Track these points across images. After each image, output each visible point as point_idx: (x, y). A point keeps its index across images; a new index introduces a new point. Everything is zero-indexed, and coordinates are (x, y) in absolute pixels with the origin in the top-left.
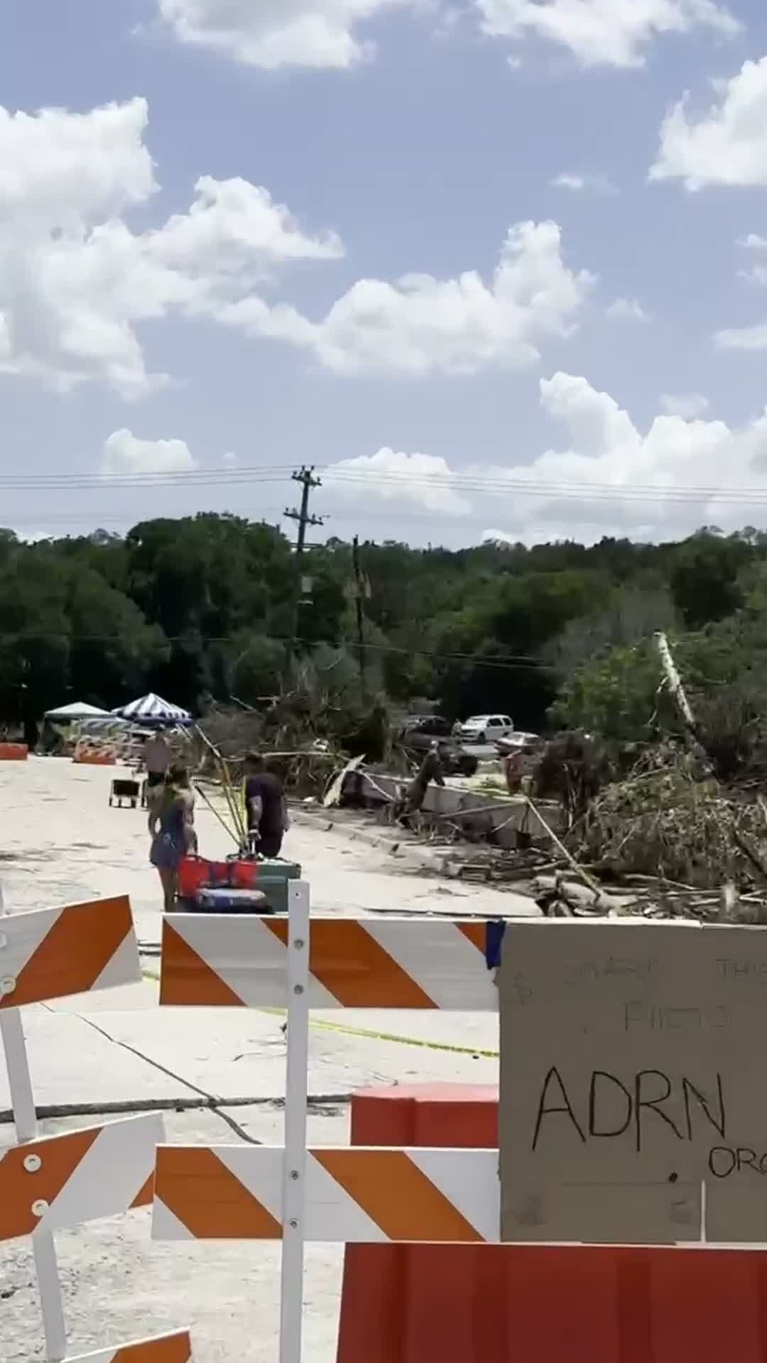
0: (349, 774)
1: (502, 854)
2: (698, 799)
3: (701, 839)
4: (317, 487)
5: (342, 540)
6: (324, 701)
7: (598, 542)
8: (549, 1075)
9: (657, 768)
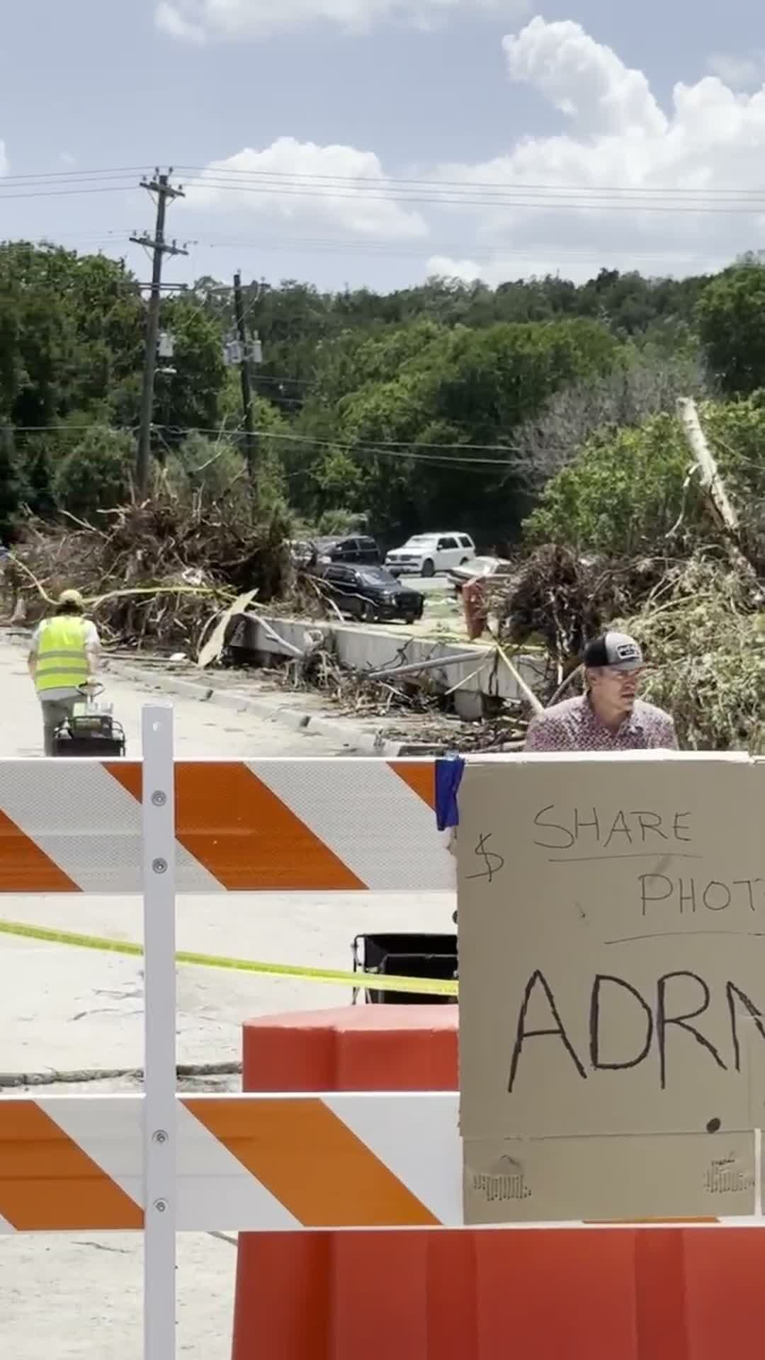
0: (237, 619)
1: (462, 726)
2: (744, 637)
3: (750, 696)
4: (179, 198)
5: (217, 280)
6: (197, 512)
7: (595, 277)
8: (531, 983)
9: (684, 593)
